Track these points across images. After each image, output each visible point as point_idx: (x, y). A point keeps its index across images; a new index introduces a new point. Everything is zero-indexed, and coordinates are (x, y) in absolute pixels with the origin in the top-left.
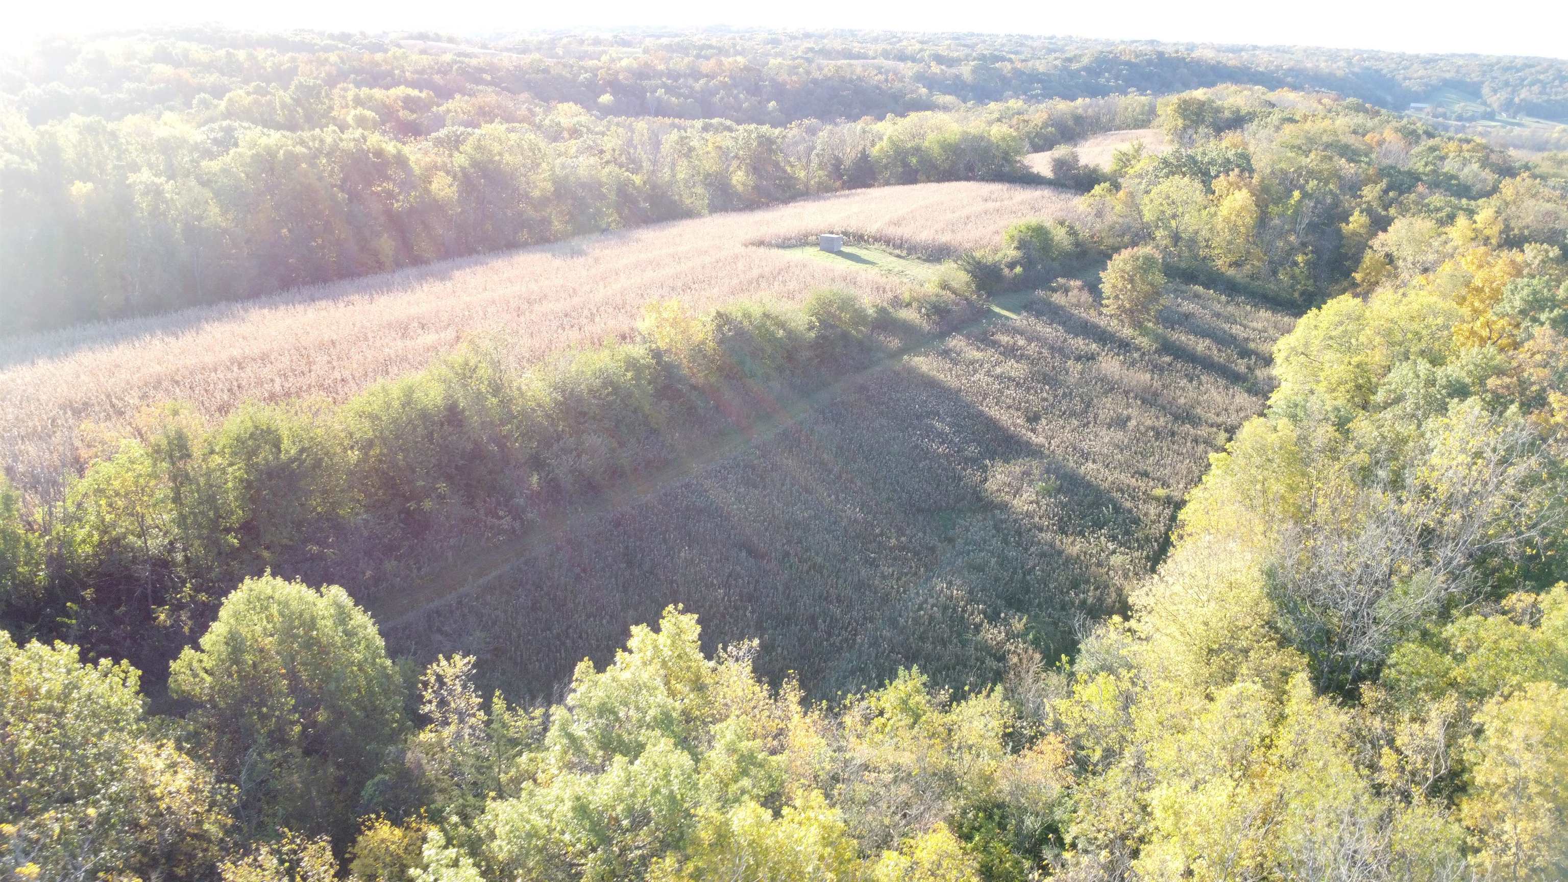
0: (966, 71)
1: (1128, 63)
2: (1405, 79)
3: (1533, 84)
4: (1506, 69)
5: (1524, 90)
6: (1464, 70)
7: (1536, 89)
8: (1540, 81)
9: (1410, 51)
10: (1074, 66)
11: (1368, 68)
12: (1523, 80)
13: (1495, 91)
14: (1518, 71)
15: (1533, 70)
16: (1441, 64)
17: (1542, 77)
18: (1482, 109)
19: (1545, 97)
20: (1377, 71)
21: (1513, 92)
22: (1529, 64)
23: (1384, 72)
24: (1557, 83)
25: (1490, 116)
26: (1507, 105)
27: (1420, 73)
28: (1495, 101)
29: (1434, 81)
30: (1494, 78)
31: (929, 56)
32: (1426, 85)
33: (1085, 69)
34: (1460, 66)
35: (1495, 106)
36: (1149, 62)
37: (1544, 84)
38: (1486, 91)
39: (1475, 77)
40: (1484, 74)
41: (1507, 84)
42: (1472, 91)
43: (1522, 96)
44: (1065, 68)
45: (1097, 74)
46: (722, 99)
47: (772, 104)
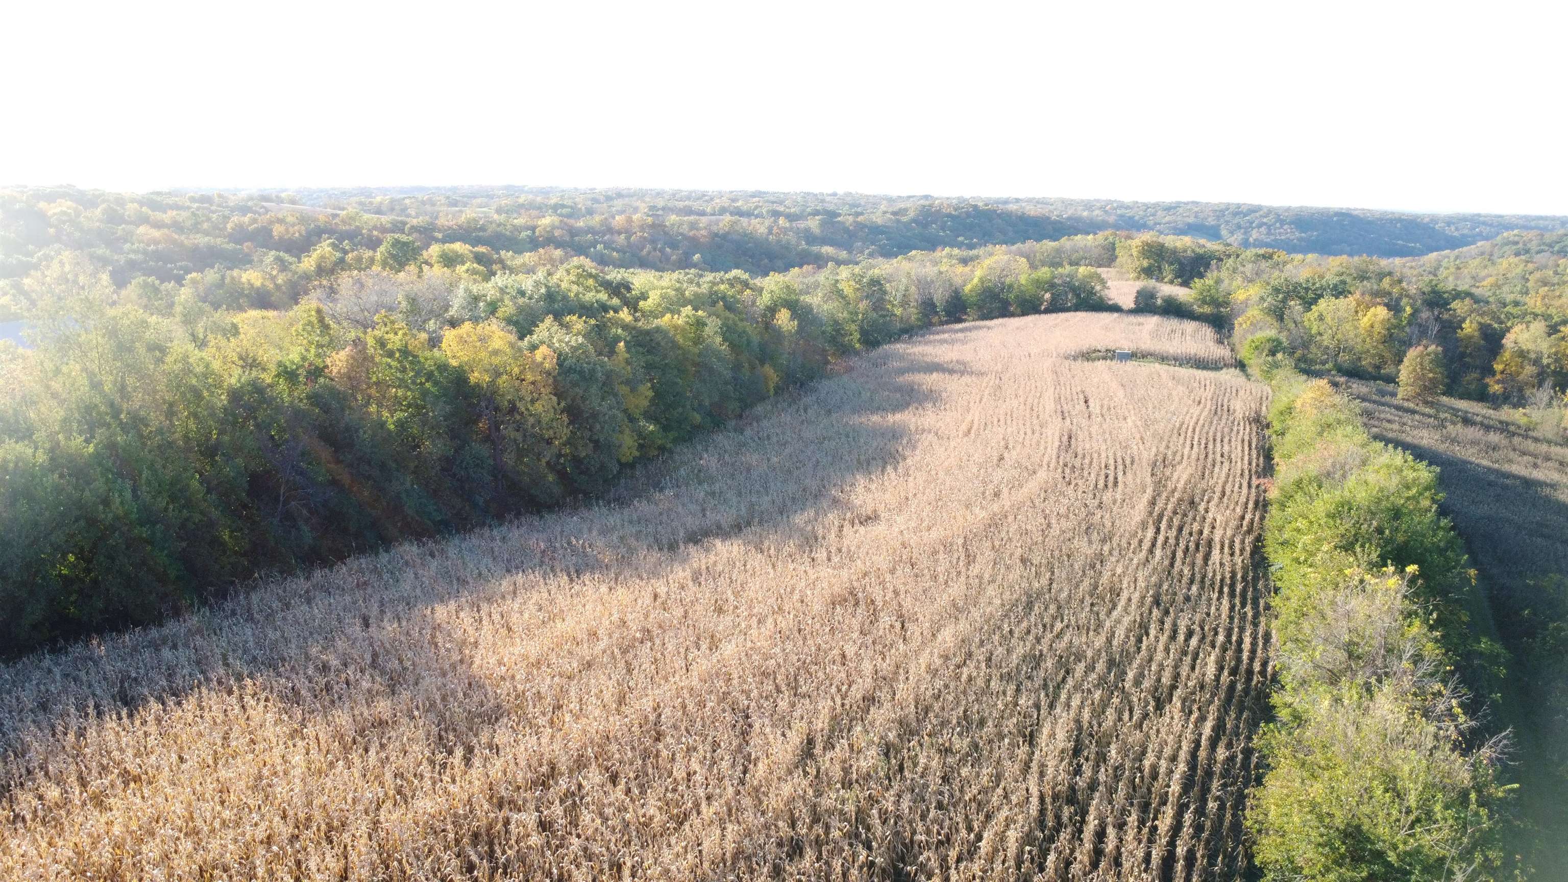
0: (813, 224)
1: (949, 215)
3: (1260, 226)
4: (1235, 214)
5: (1255, 231)
6: (1201, 215)
7: (1263, 229)
8: (1265, 224)
9: (1153, 200)
10: (904, 219)
11: (1122, 216)
12: (1252, 223)
13: (1232, 233)
14: (1245, 215)
15: (1257, 214)
16: (1181, 210)
17: (1265, 220)
19: (1272, 237)
20: (1130, 218)
21: (1245, 233)
22: (1254, 210)
23: (1137, 218)
24: (1278, 225)
27: (1167, 219)
29: (1180, 226)
30: (1227, 222)
31: (768, 212)
33: (914, 221)
34: (1197, 212)
36: (968, 214)
37: (1269, 227)
38: (1224, 233)
39: (1211, 221)
40: (1218, 218)
41: (1239, 227)
43: (1254, 236)
44: (898, 221)
45: (925, 225)
46: (649, 253)
47: (697, 257)
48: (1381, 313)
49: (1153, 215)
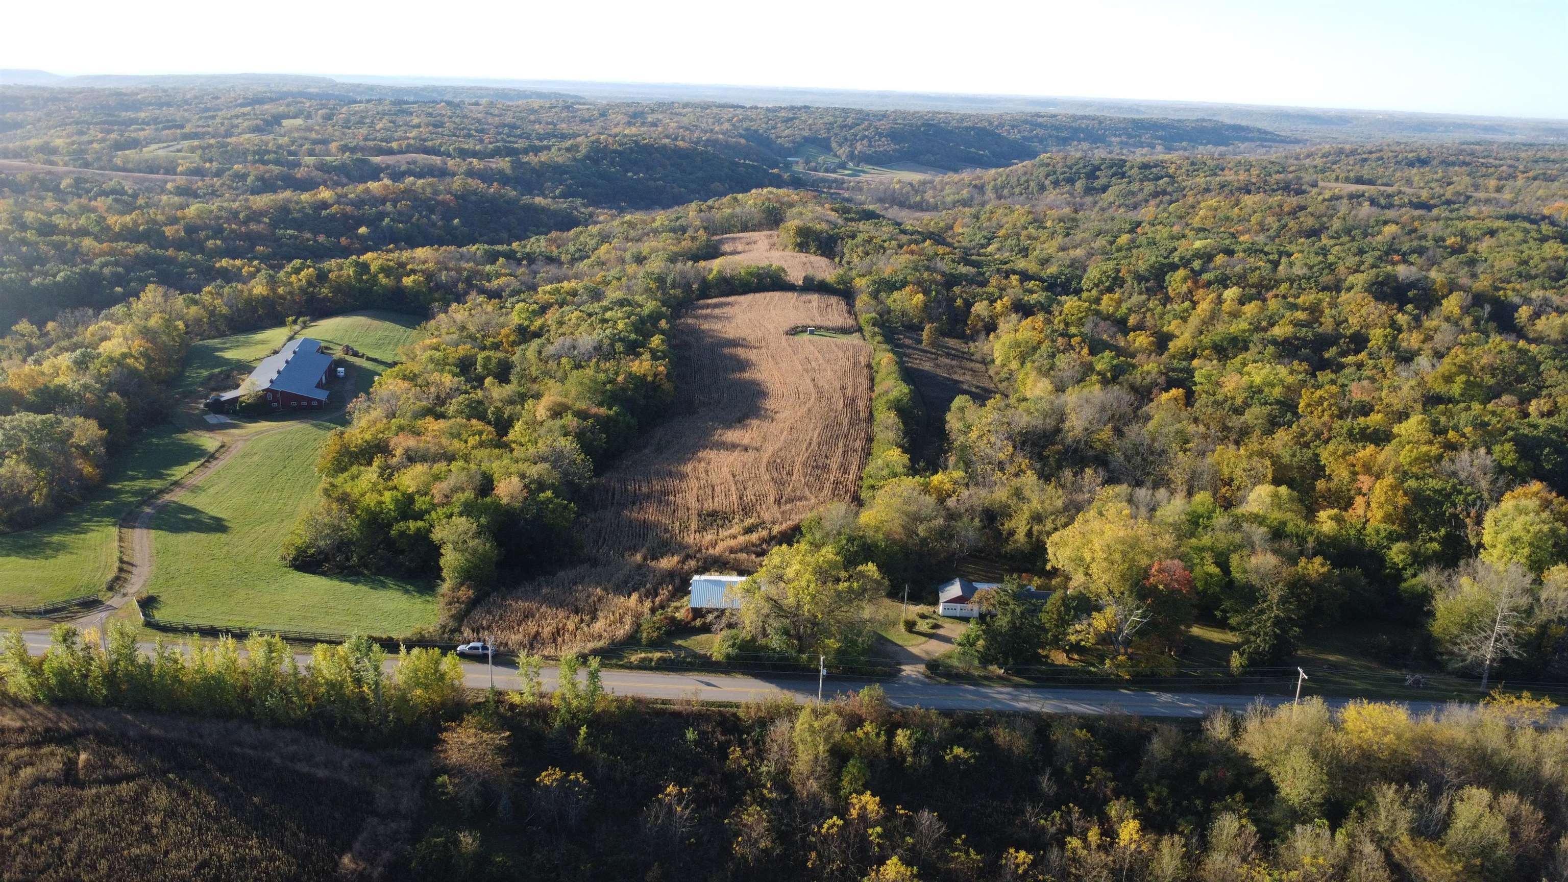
2: (777, 137)
3: (862, 140)
4: (842, 127)
5: (858, 144)
6: (814, 129)
7: (865, 142)
8: (866, 136)
10: (579, 156)
12: (856, 136)
13: (840, 145)
14: (850, 128)
15: (860, 128)
17: (866, 133)
18: (837, 161)
19: (873, 149)
21: (852, 145)
24: (877, 138)
25: (843, 166)
26: (851, 157)
28: (843, 152)
29: (798, 138)
30: (836, 134)
32: (793, 142)
33: (587, 157)
35: (843, 158)
38: (834, 145)
39: (823, 134)
41: (846, 139)
42: (824, 145)
43: (858, 149)
44: (575, 159)
45: (596, 162)
46: (418, 220)
47: (456, 221)
48: (921, 296)
49: (774, 128)
